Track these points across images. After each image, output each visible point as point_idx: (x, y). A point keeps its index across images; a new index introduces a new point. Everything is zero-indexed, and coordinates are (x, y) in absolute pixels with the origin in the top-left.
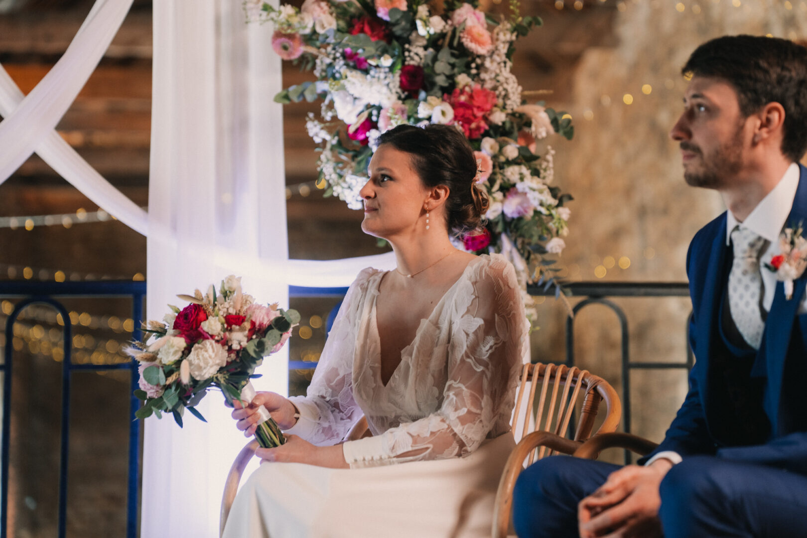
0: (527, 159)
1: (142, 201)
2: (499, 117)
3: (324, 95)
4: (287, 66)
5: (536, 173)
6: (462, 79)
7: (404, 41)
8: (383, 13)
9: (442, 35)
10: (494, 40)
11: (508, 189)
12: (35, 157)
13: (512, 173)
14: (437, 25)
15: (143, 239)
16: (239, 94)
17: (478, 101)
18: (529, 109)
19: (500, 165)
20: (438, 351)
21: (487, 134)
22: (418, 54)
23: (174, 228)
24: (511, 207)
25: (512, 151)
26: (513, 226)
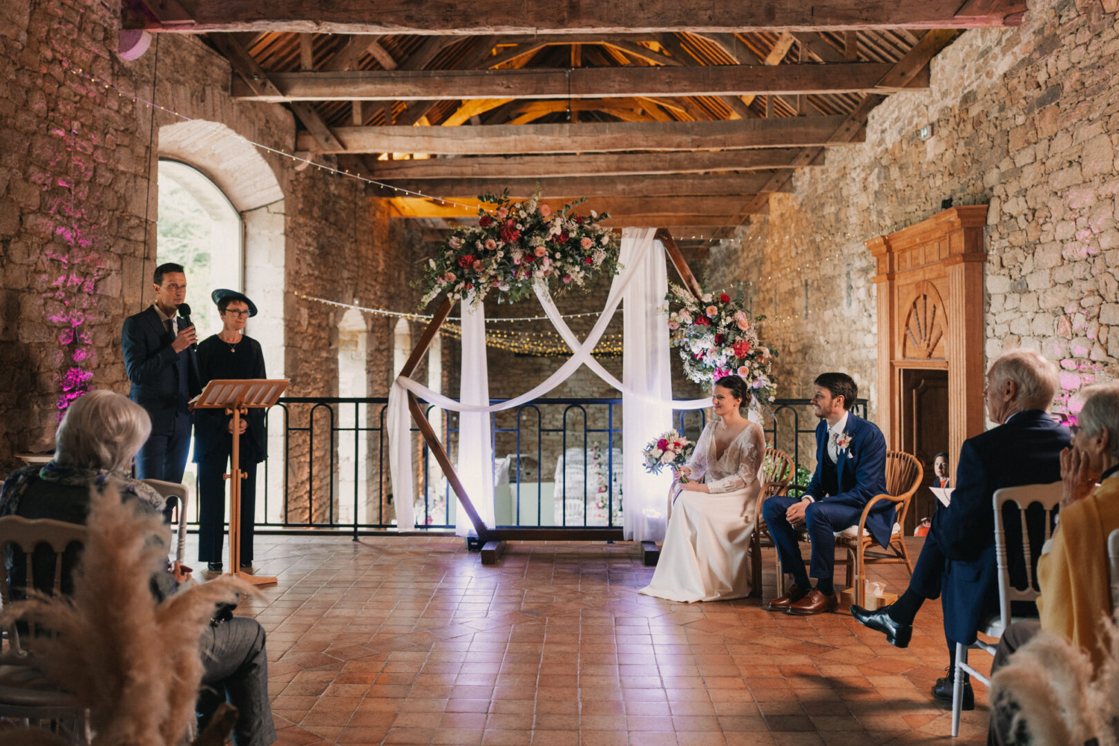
0: (762, 368)
1: (621, 380)
2: (751, 352)
3: (687, 343)
4: (671, 331)
5: (764, 372)
6: (738, 338)
7: (716, 325)
8: (709, 315)
9: (731, 323)
10: (749, 325)
11: (754, 378)
12: (584, 365)
13: (756, 373)
14: (729, 320)
15: (621, 393)
16: (654, 339)
17: (744, 347)
18: (762, 348)
19: (751, 369)
20: (737, 453)
21: (747, 358)
22: (721, 330)
23: (632, 389)
24: (756, 385)
25: (756, 365)
26: (756, 391)
